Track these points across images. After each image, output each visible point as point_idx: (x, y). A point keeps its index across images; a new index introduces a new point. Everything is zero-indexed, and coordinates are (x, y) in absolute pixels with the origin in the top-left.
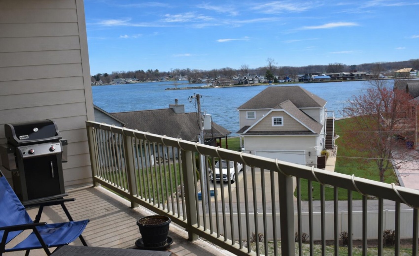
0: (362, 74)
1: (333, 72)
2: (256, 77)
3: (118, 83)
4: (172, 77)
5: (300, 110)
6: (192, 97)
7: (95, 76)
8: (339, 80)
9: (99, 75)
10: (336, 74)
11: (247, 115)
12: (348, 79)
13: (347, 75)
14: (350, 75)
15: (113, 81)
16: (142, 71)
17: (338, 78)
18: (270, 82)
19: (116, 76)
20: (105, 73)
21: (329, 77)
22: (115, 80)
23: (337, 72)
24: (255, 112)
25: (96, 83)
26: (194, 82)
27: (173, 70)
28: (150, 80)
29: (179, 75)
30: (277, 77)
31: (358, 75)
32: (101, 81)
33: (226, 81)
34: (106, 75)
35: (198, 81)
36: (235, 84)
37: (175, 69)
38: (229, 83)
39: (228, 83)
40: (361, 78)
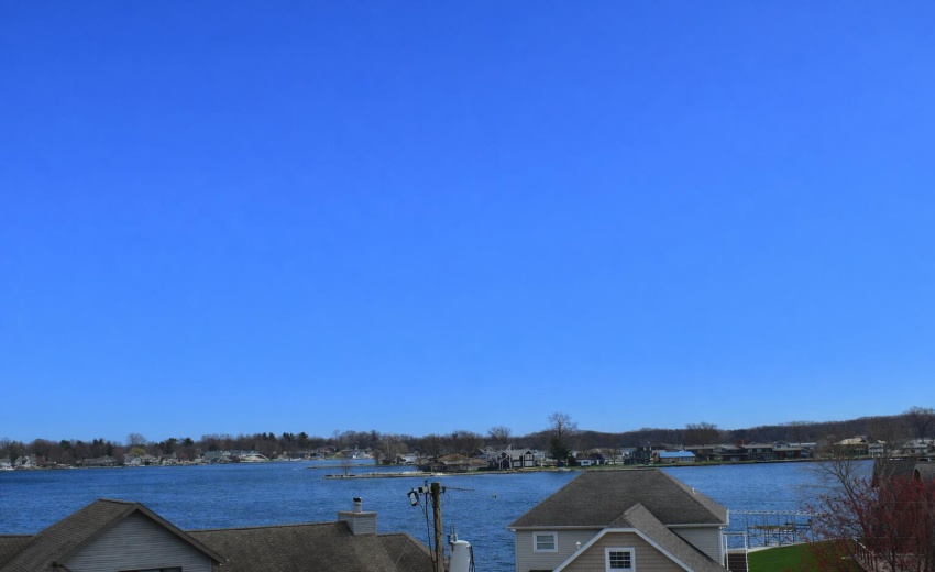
0: (764, 450)
1: (699, 444)
2: (528, 453)
3: (214, 461)
4: (338, 450)
5: (671, 529)
6: (421, 490)
7: (162, 443)
8: (712, 462)
9: (172, 441)
10: (706, 447)
11: (535, 543)
12: (734, 460)
13: (730, 451)
14: (739, 451)
15: (202, 455)
16: (272, 435)
17: (712, 457)
18: (560, 465)
19: (212, 445)
20: (185, 437)
21: (691, 454)
22: (208, 454)
23: (708, 443)
24: (555, 535)
25: (162, 459)
26: (387, 463)
27: (340, 434)
28: (288, 455)
29: (352, 447)
30: (575, 454)
31: (755, 450)
32: (174, 455)
33: (461, 462)
34: (188, 442)
35: (396, 460)
36: (480, 469)
37: (345, 431)
38: (468, 465)
39: (464, 465)
40: (763, 458)
